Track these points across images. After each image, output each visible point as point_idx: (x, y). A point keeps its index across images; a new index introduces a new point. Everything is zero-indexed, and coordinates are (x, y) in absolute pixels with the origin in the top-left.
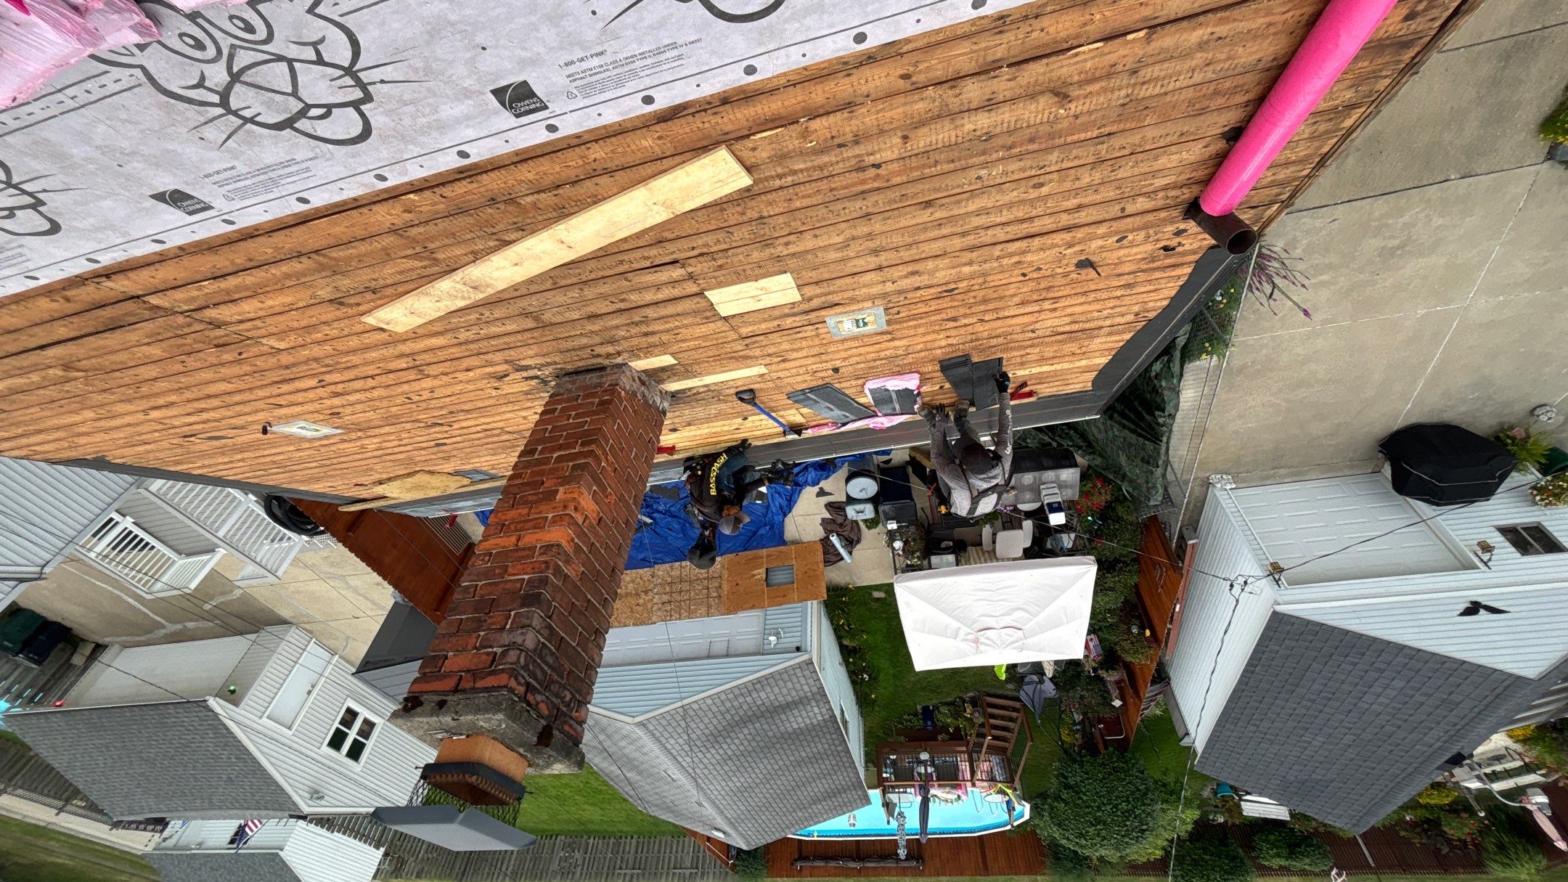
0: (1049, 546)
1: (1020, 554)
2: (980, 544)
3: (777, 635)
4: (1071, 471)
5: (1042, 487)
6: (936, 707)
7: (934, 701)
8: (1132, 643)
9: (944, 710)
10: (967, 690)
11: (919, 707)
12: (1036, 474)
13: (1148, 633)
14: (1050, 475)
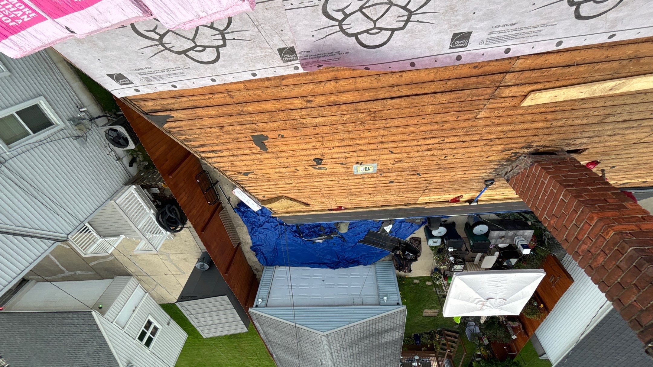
0: (505, 264)
1: (491, 266)
2: (473, 261)
3: (387, 296)
4: (530, 231)
5: (516, 237)
6: (422, 335)
7: (421, 332)
8: (532, 310)
9: (426, 336)
10: (437, 327)
11: (413, 334)
12: (515, 232)
13: (542, 306)
14: (521, 232)
